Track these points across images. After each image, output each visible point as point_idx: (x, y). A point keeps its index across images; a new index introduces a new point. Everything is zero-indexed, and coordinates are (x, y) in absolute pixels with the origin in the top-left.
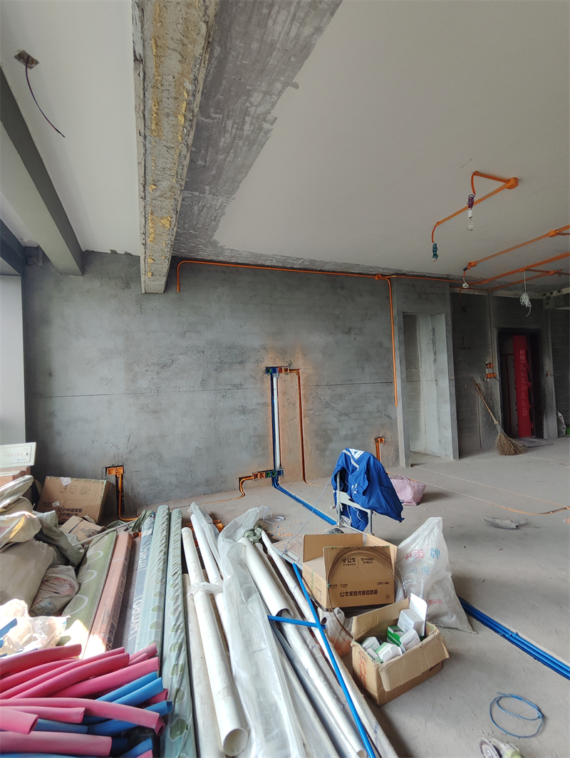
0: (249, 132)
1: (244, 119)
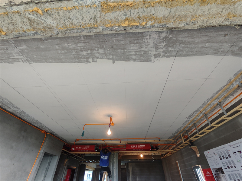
0: (83, 55)
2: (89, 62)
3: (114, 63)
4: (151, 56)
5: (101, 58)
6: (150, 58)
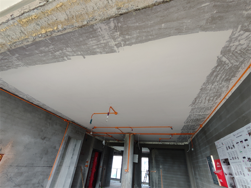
0: (57, 55)
1: (59, 50)
2: (65, 60)
3: (84, 58)
4: (113, 47)
5: (72, 56)
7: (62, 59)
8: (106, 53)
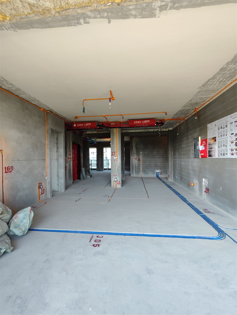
2: (80, 24)
4: (156, 9)
5: (94, 18)
6: (154, 12)
7: (76, 21)
8: (142, 18)
